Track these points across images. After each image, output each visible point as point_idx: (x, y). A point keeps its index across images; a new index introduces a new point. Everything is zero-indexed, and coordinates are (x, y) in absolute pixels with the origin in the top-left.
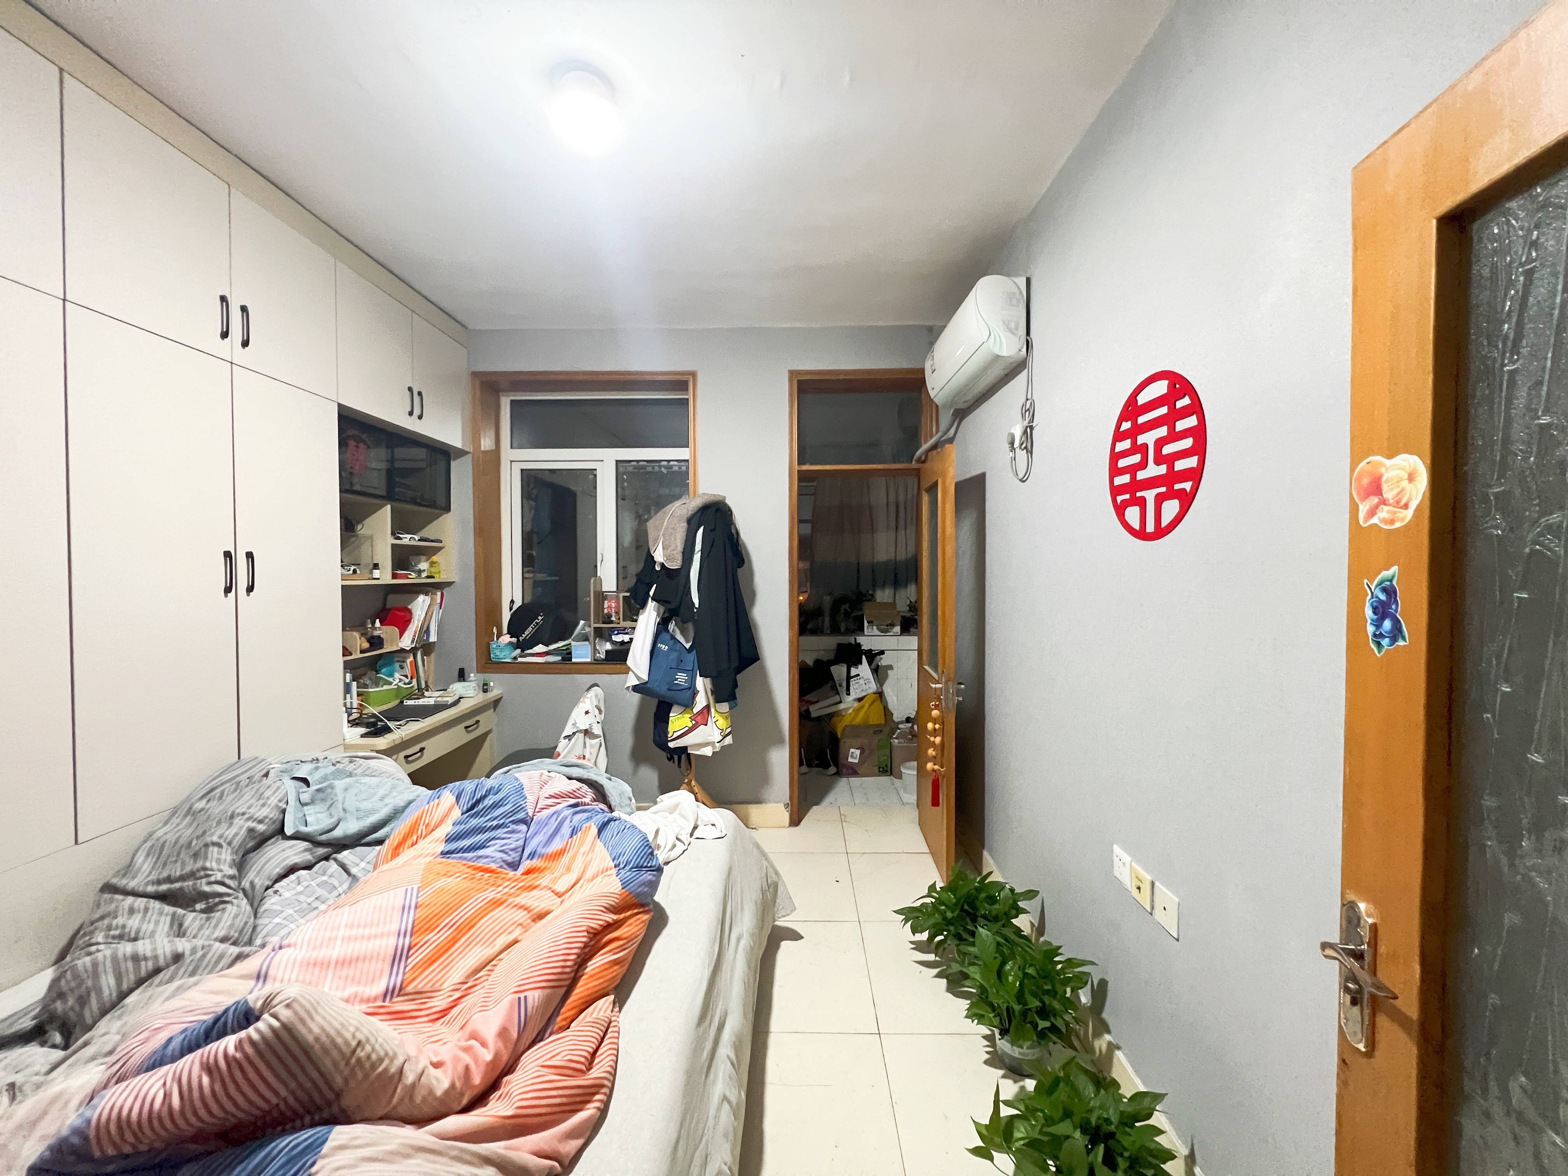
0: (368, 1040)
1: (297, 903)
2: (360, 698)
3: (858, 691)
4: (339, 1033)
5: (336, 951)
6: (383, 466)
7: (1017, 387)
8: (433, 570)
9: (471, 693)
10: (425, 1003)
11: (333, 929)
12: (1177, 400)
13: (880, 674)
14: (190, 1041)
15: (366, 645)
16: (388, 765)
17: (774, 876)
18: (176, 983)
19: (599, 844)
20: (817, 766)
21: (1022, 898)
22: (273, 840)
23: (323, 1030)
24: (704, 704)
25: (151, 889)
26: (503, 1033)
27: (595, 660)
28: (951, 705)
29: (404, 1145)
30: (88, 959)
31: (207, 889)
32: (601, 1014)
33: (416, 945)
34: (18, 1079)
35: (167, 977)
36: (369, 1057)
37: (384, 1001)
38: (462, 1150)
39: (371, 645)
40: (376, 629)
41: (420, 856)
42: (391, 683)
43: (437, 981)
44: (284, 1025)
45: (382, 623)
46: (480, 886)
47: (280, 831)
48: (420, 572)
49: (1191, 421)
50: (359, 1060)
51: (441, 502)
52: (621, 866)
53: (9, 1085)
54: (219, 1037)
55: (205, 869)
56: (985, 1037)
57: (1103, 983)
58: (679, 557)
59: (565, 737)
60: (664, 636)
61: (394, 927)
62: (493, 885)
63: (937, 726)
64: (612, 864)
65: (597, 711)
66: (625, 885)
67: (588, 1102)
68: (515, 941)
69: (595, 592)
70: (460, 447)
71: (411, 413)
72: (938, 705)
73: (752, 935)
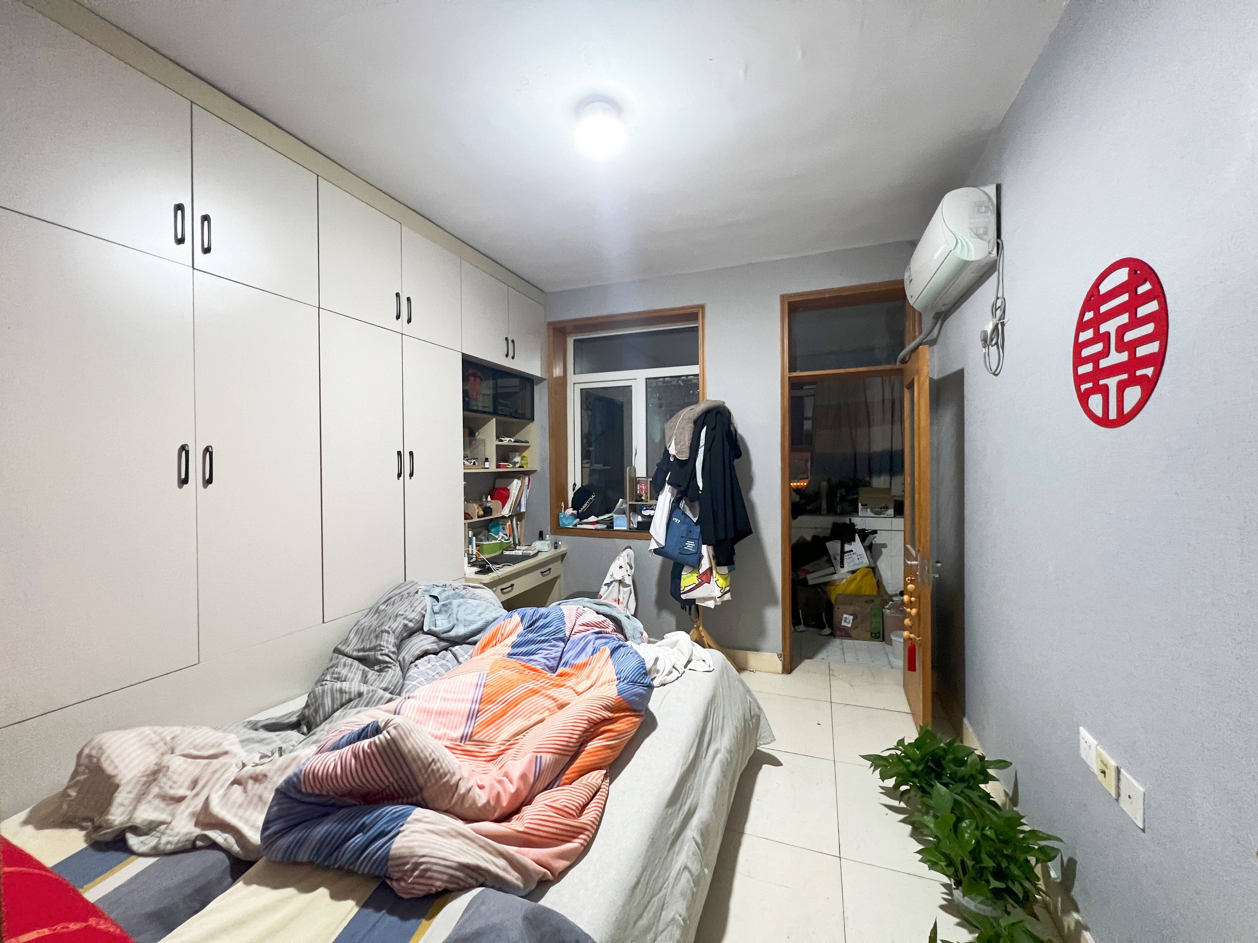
0: (438, 760)
1: (426, 674)
2: (478, 548)
3: (852, 564)
4: (422, 751)
5: (437, 706)
6: (490, 392)
7: (989, 287)
8: (523, 462)
9: (546, 548)
10: (484, 748)
11: (436, 691)
12: (1137, 287)
13: (872, 550)
14: (350, 739)
15: (481, 513)
16: (488, 593)
17: (757, 710)
18: (358, 709)
19: (610, 661)
20: (813, 626)
21: (992, 767)
22: (418, 633)
23: (414, 747)
24: (708, 566)
25: (355, 654)
26: (523, 777)
27: (630, 529)
28: (926, 581)
29: (452, 829)
30: (320, 688)
31: (380, 658)
32: (594, 781)
33: (481, 710)
34: (284, 746)
35: (355, 704)
36: (438, 770)
37: (461, 742)
38: (487, 843)
39: (485, 513)
40: (488, 502)
41: (495, 654)
42: (496, 539)
43: (492, 737)
44: (392, 739)
45: (492, 498)
46: (525, 679)
47: (421, 628)
48: (515, 463)
49: (1152, 306)
50: (433, 771)
51: (528, 415)
52: (622, 680)
53: (279, 748)
54: (364, 738)
55: (380, 646)
56: (945, 885)
57: (1072, 862)
58: (687, 450)
59: (605, 585)
60: (677, 512)
61: (470, 696)
62: (534, 679)
63: (913, 599)
64: (615, 677)
65: (628, 567)
66: (620, 693)
67: (575, 838)
68: (542, 721)
69: (630, 478)
70: (539, 375)
71: (507, 355)
72: (913, 580)
73: (730, 752)
